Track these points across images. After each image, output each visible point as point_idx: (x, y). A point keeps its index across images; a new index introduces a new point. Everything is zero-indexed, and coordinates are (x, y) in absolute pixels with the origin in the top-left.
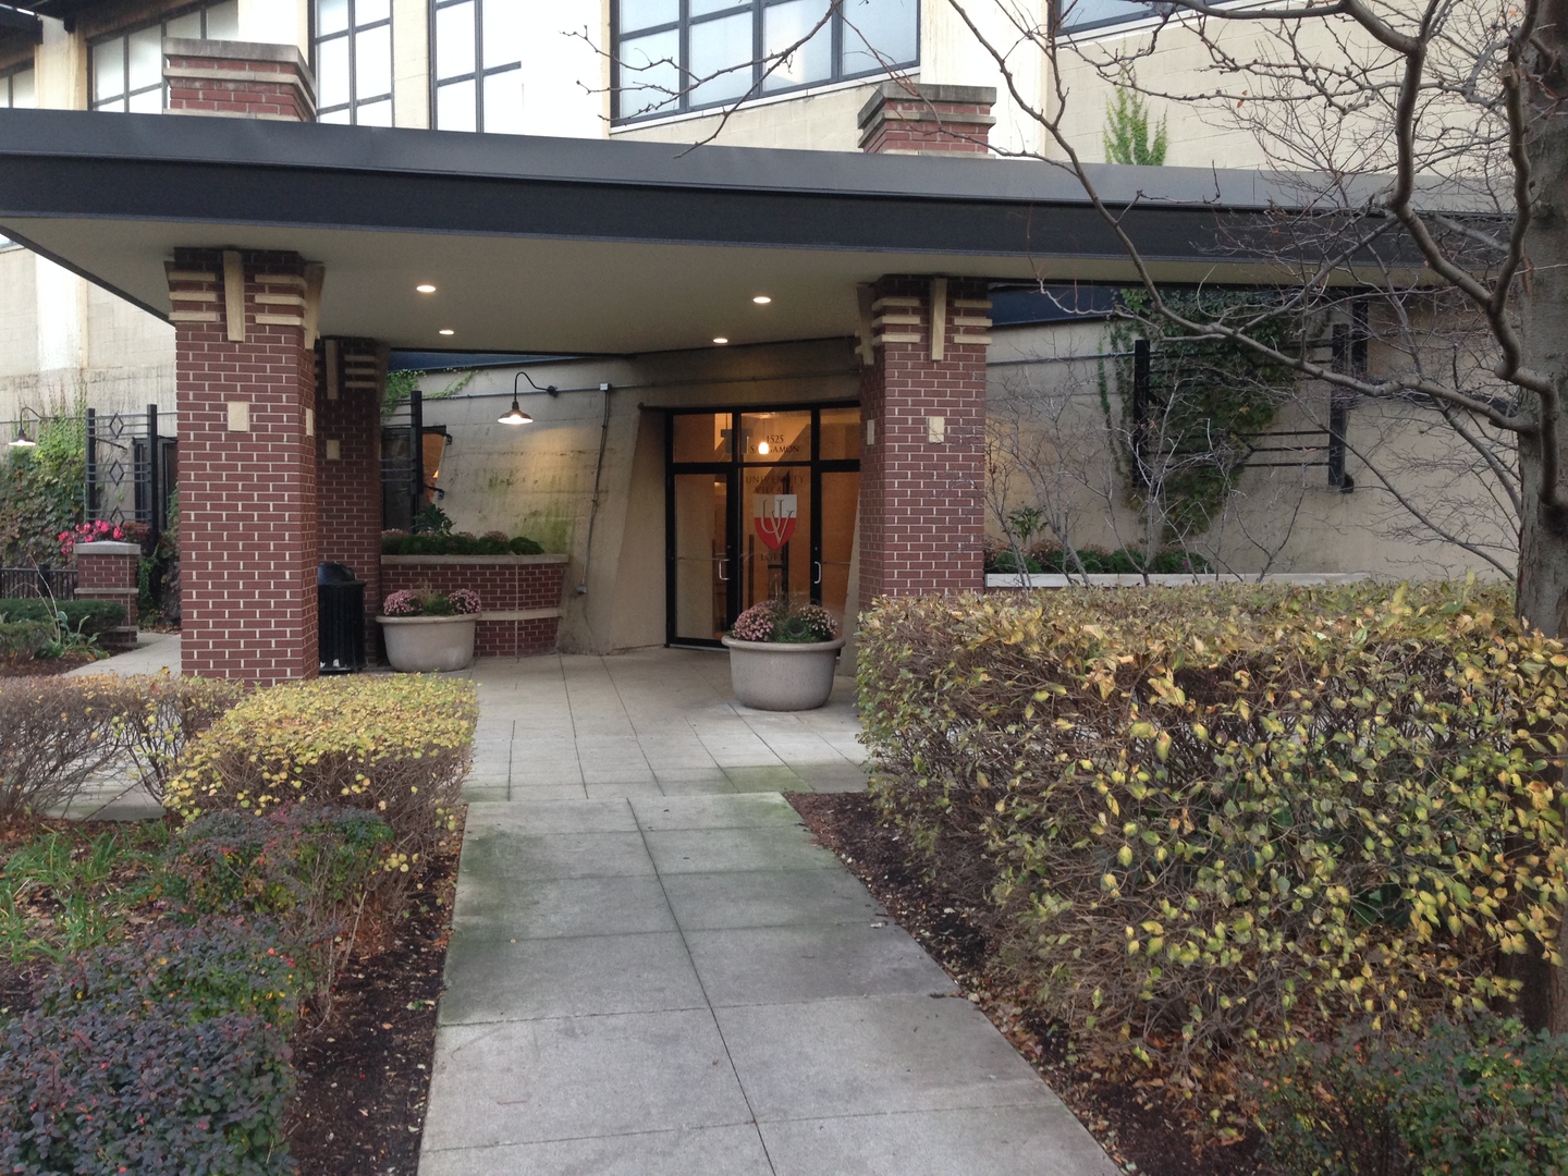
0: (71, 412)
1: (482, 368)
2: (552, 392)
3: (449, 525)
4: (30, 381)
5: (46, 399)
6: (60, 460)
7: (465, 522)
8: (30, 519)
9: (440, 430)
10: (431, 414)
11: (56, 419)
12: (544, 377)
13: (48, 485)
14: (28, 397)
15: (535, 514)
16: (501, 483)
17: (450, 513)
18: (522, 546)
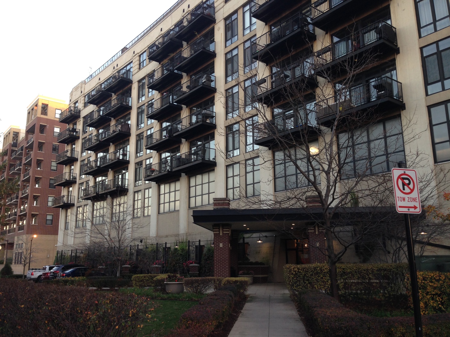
0: (185, 241)
1: (254, 233)
2: (266, 236)
3: (249, 260)
4: (177, 235)
5: (180, 238)
6: (183, 250)
7: (252, 260)
8: (177, 261)
9: (248, 243)
10: (246, 240)
11: (182, 242)
12: (264, 234)
13: (181, 254)
14: (177, 238)
15: (264, 258)
16: (258, 253)
17: (249, 258)
18: (261, 264)
